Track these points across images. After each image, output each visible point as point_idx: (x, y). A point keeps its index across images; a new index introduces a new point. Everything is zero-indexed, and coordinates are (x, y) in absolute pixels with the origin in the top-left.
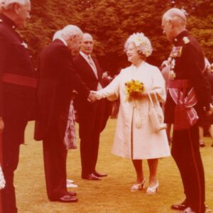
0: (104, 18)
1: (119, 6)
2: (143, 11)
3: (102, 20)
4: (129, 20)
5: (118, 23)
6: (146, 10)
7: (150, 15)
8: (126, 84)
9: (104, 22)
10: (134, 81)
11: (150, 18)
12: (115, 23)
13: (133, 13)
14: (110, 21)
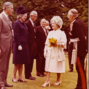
0: (26, 6)
1: (33, 1)
2: (44, 4)
3: (26, 7)
4: (37, 8)
5: (32, 9)
6: (45, 3)
7: (47, 6)
8: (49, 39)
9: (26, 8)
10: (52, 38)
11: (46, 7)
12: (31, 8)
13: (39, 4)
14: (29, 8)
